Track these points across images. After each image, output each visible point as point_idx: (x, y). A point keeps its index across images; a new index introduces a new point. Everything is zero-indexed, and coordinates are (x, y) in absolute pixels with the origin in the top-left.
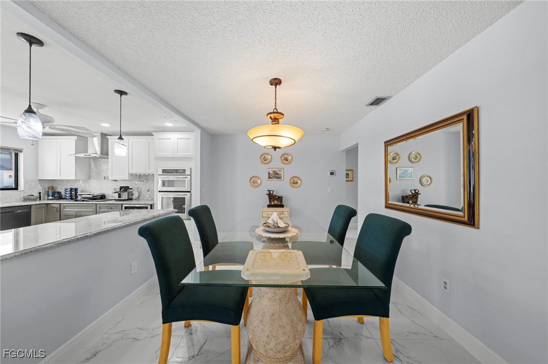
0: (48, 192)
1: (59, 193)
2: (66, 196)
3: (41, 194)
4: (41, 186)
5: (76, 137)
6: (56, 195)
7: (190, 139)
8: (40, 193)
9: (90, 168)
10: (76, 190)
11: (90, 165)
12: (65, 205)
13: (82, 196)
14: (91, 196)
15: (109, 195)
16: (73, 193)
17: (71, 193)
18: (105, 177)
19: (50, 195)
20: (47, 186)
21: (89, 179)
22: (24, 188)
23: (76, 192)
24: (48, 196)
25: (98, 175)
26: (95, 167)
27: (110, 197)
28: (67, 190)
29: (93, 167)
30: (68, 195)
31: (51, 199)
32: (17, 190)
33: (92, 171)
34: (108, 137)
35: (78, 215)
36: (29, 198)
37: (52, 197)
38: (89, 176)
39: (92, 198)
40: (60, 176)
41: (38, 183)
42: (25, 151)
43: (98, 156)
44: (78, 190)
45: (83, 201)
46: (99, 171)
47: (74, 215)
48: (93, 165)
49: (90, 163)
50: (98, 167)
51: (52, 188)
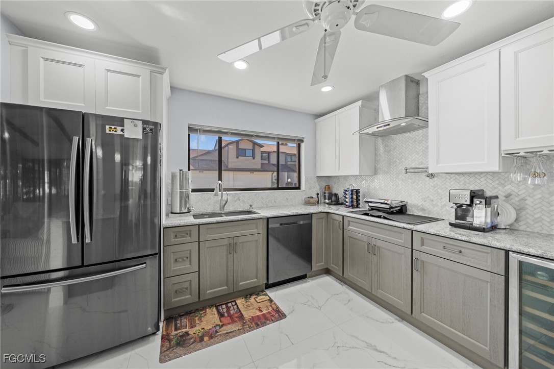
0: (325, 193)
1: (336, 195)
2: (345, 201)
3: (319, 196)
4: (319, 185)
6: (333, 198)
8: (318, 194)
9: (376, 154)
10: (357, 192)
11: (376, 149)
12: (350, 219)
13: (370, 204)
14: (387, 206)
15: (416, 207)
16: (355, 197)
17: (352, 198)
18: (406, 170)
19: (327, 197)
20: (324, 184)
21: (375, 174)
22: (305, 188)
23: (358, 197)
24: (325, 199)
25: (391, 166)
26: (385, 151)
27: (416, 211)
28: (346, 192)
29: (382, 152)
30: (347, 200)
31: (328, 204)
32: (300, 189)
33: (379, 160)
34: (426, 75)
35: (371, 243)
36: (309, 200)
37: (329, 200)
38: (375, 169)
39: (388, 210)
40: (339, 169)
41: (316, 181)
42: (305, 140)
43: (404, 124)
44: (359, 192)
45: (379, 217)
46: (394, 159)
47: (365, 242)
48: (382, 149)
49: (375, 145)
50: (390, 150)
51: (329, 188)
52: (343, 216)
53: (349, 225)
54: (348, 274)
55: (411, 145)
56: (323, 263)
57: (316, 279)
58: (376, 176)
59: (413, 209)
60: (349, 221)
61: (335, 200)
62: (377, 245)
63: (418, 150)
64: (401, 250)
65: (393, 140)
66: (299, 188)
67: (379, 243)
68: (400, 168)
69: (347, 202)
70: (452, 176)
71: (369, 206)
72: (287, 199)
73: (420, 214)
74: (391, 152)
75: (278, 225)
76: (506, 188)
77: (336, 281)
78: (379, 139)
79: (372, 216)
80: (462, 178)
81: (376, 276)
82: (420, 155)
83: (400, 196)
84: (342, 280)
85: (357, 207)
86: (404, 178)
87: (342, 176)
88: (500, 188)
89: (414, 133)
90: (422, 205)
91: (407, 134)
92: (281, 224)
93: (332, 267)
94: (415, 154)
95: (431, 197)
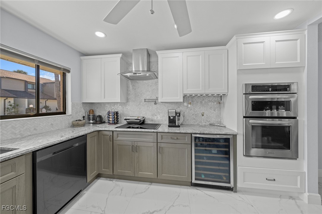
0: (89, 116)
1: (100, 117)
4: (84, 110)
5: (120, 55)
6: (97, 119)
7: (297, 40)
8: (84, 117)
9: (127, 90)
11: (128, 87)
13: (128, 121)
14: (138, 121)
15: (149, 119)
17: (114, 118)
18: (145, 100)
19: (91, 118)
20: (88, 109)
21: (127, 102)
22: (72, 112)
23: (117, 116)
24: (89, 120)
25: (137, 98)
26: (133, 89)
27: (149, 121)
28: (110, 114)
29: (131, 89)
30: (111, 119)
31: (93, 123)
32: (66, 114)
33: (130, 93)
34: (157, 52)
35: (134, 145)
36: (78, 123)
37: (93, 121)
38: (127, 99)
39: (139, 123)
40: (104, 98)
41: (82, 106)
42: (71, 71)
43: (148, 75)
44: (118, 114)
45: (138, 128)
46: (138, 93)
47: (130, 145)
48: (131, 87)
49: (127, 85)
50: (136, 89)
51: (93, 111)
52: (113, 131)
53: (118, 137)
54: (118, 171)
55: (146, 87)
56: (96, 172)
57: (91, 187)
58: (128, 103)
59: (148, 120)
60: (118, 134)
61: (99, 120)
62: (138, 146)
63: (149, 90)
64: (152, 144)
65: (137, 83)
66: (64, 113)
67: (139, 144)
68: (141, 99)
69: (110, 121)
70: (163, 103)
71: (127, 122)
72: (52, 124)
73: (151, 123)
74: (136, 90)
75: (51, 155)
76: (180, 108)
77: (107, 180)
78: (130, 81)
79: (133, 128)
80: (167, 105)
81: (137, 165)
82: (150, 93)
83: (141, 114)
84: (112, 177)
85: (117, 123)
86: (143, 104)
87: (103, 103)
88: (178, 108)
89: (148, 81)
90: (152, 118)
91: (144, 81)
92: (54, 153)
93: (104, 171)
94: (148, 92)
95: (155, 114)
